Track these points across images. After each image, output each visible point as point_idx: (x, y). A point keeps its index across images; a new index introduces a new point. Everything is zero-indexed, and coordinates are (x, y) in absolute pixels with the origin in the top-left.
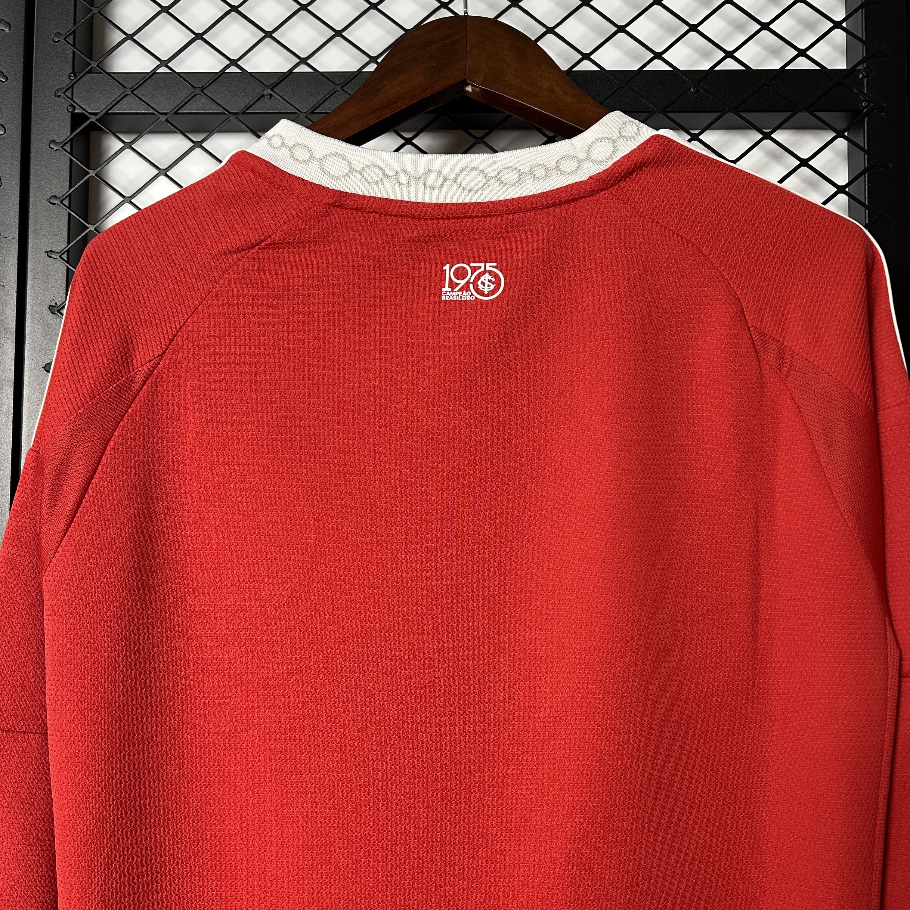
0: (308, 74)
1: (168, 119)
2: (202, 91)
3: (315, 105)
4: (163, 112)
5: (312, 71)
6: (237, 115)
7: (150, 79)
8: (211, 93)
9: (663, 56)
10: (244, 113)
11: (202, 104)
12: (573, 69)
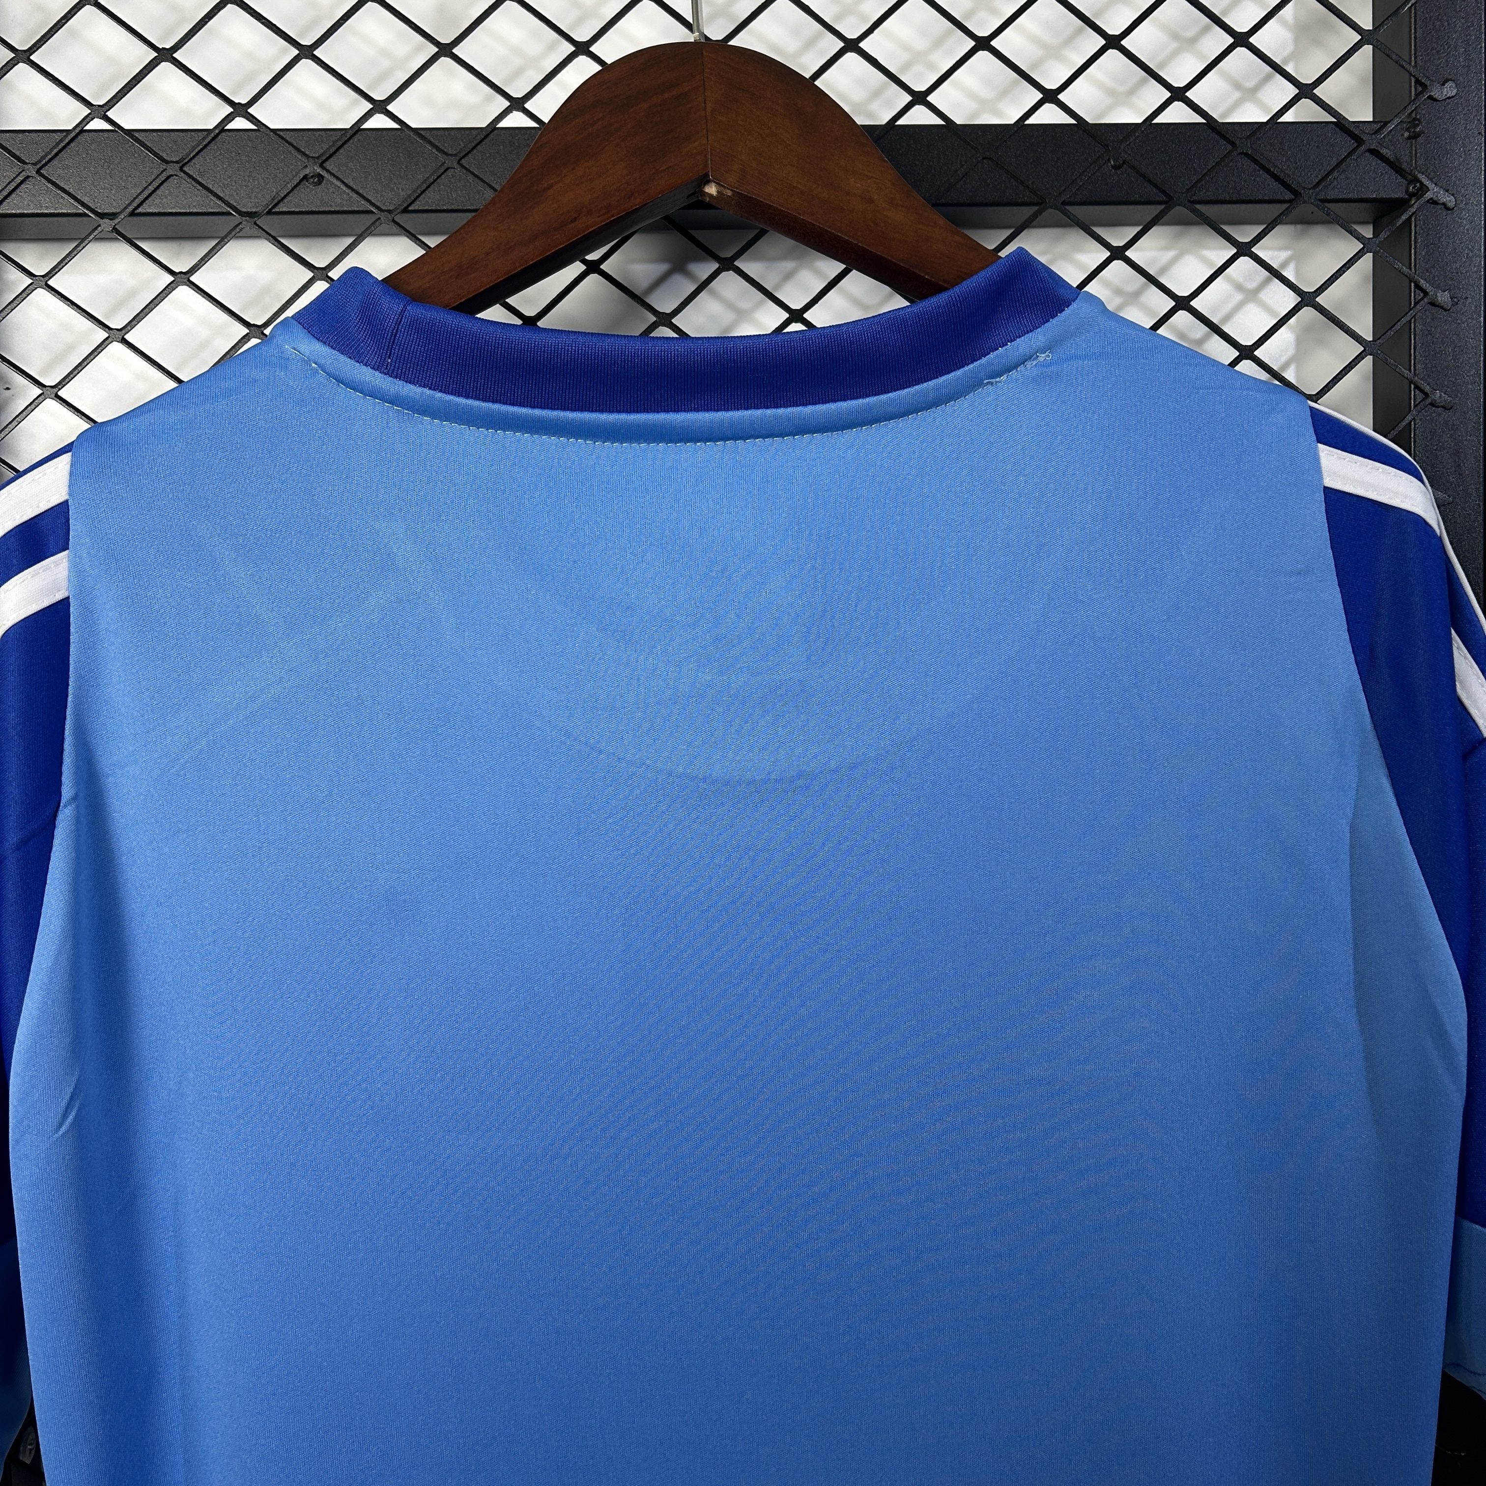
0: (393, 133)
1: (116, 227)
2: (181, 169)
3: (409, 196)
4: (106, 211)
5: (398, 126)
6: (256, 219)
7: (72, 145)
8: (200, 172)
9: (1061, 97)
10: (270, 213)
11: (183, 195)
12: (896, 122)
